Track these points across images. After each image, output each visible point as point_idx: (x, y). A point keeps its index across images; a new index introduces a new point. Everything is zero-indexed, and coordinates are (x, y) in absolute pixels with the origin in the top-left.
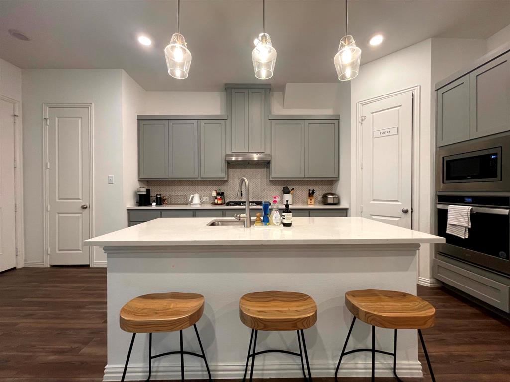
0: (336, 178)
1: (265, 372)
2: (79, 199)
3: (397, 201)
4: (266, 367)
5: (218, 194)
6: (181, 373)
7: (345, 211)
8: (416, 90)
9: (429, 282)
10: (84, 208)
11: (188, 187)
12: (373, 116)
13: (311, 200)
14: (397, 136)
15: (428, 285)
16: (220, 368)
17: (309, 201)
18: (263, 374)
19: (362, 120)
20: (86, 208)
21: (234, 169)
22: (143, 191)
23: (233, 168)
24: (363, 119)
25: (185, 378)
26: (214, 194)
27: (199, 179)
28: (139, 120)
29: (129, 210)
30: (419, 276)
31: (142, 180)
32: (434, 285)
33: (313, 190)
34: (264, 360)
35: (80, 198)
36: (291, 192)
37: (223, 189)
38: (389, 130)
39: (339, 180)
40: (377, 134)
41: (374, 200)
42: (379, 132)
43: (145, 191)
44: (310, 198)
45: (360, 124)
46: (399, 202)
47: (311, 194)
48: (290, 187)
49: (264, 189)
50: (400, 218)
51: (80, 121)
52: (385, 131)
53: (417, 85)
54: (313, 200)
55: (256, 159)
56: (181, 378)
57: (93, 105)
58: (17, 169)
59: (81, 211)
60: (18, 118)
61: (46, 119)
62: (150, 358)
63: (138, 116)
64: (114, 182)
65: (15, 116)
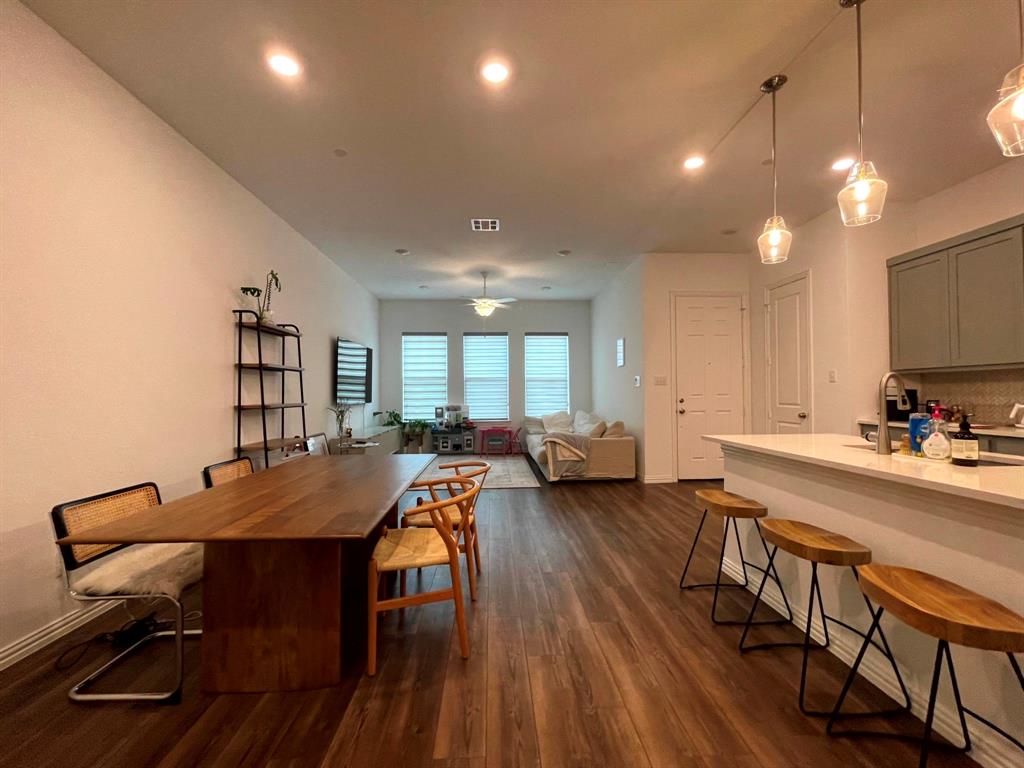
2: (797, 405)
10: (803, 417)
20: (804, 417)
28: (889, 266)
29: (862, 425)
35: (799, 402)
51: (799, 297)
57: (811, 272)
58: (746, 369)
59: (799, 420)
60: (745, 312)
61: (766, 305)
62: (743, 562)
63: (887, 261)
64: (836, 380)
65: (742, 309)
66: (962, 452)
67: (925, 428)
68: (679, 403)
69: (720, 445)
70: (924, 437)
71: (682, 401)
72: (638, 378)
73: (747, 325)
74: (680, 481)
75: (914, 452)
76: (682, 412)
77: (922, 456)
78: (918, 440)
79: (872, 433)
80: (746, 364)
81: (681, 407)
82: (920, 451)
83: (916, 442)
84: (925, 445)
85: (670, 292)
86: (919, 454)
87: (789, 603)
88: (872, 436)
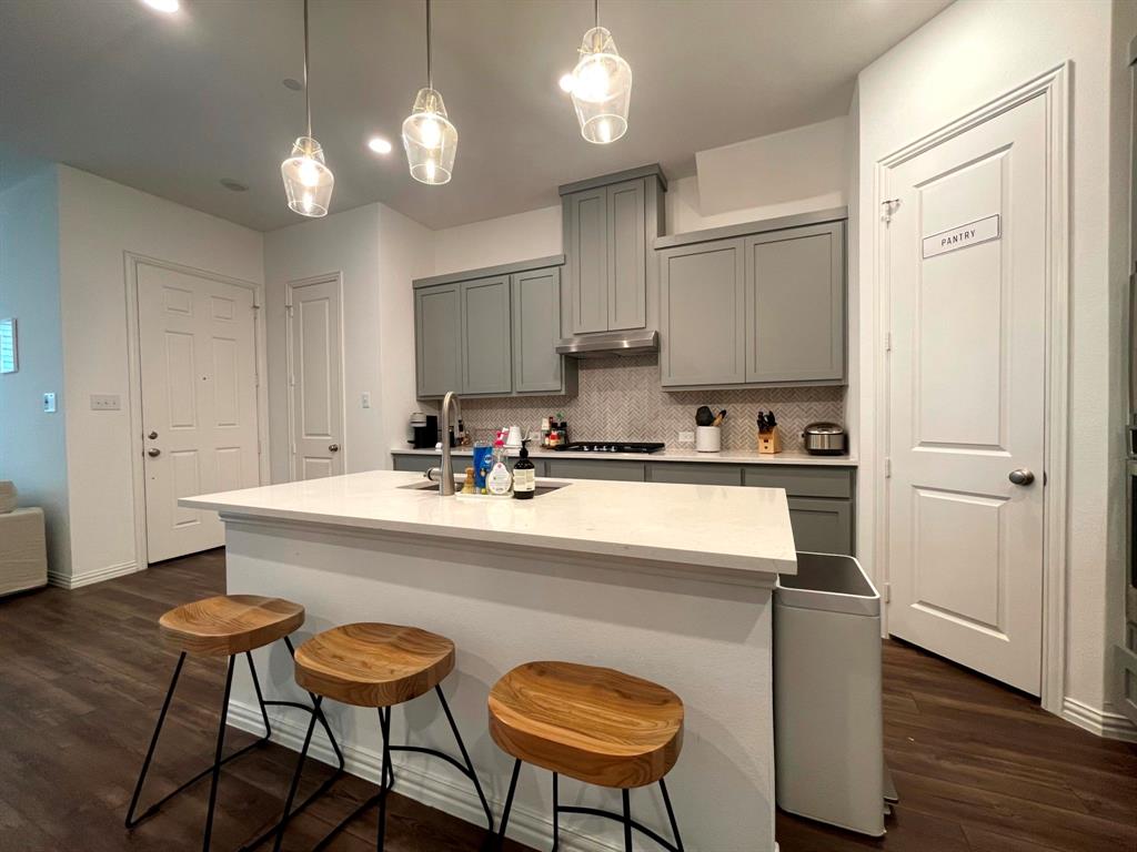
0: (839, 380)
1: (425, 791)
2: (327, 435)
3: (997, 448)
4: (426, 782)
5: (553, 425)
6: (303, 743)
7: (848, 473)
8: (1055, 83)
9: (1100, 719)
10: (335, 449)
11: (503, 412)
12: (921, 192)
13: (766, 441)
14: (998, 242)
15: (1097, 729)
16: (357, 756)
17: (762, 444)
18: (420, 794)
19: (890, 212)
20: (336, 450)
21: (589, 371)
22: (421, 422)
23: (588, 368)
24: (891, 206)
25: (308, 754)
26: (546, 425)
27: (514, 395)
28: (415, 289)
29: (394, 455)
30: (1065, 693)
31: (423, 400)
32: (1120, 734)
33: (771, 417)
34: (427, 767)
35: (329, 432)
36: (717, 421)
37: (568, 414)
38: (969, 229)
39: (847, 386)
40: (933, 246)
41: (923, 444)
42: (940, 238)
43: (424, 419)
44: (765, 436)
45: (884, 224)
46: (1003, 450)
47: (767, 424)
48: (715, 409)
49: (657, 415)
50: (1007, 499)
51: (327, 304)
52: (956, 233)
53: (1060, 63)
54: (771, 442)
55: (626, 346)
56: (300, 751)
57: (342, 273)
58: (260, 388)
59: (330, 454)
60: (258, 311)
61: (289, 307)
62: (263, 703)
63: (414, 282)
64: (370, 405)
65: (255, 307)
66: (524, 483)
67: (489, 459)
68: (147, 438)
69: (216, 513)
70: (488, 469)
71: (153, 436)
72: (51, 396)
73: (261, 329)
74: (150, 565)
75: (478, 489)
76: (154, 454)
77: (486, 493)
78: (483, 474)
79: (436, 470)
80: (261, 383)
81: (151, 445)
82: (484, 487)
83: (480, 475)
84: (490, 478)
85: (124, 252)
86: (483, 490)
87: (338, 741)
88: (436, 474)
